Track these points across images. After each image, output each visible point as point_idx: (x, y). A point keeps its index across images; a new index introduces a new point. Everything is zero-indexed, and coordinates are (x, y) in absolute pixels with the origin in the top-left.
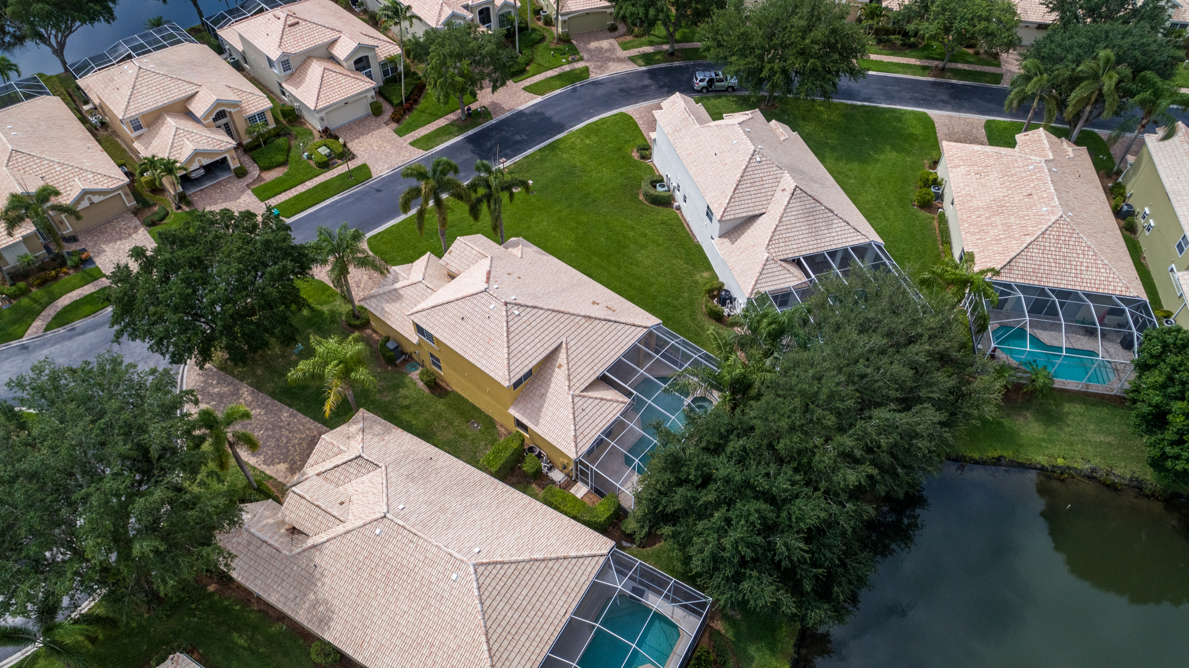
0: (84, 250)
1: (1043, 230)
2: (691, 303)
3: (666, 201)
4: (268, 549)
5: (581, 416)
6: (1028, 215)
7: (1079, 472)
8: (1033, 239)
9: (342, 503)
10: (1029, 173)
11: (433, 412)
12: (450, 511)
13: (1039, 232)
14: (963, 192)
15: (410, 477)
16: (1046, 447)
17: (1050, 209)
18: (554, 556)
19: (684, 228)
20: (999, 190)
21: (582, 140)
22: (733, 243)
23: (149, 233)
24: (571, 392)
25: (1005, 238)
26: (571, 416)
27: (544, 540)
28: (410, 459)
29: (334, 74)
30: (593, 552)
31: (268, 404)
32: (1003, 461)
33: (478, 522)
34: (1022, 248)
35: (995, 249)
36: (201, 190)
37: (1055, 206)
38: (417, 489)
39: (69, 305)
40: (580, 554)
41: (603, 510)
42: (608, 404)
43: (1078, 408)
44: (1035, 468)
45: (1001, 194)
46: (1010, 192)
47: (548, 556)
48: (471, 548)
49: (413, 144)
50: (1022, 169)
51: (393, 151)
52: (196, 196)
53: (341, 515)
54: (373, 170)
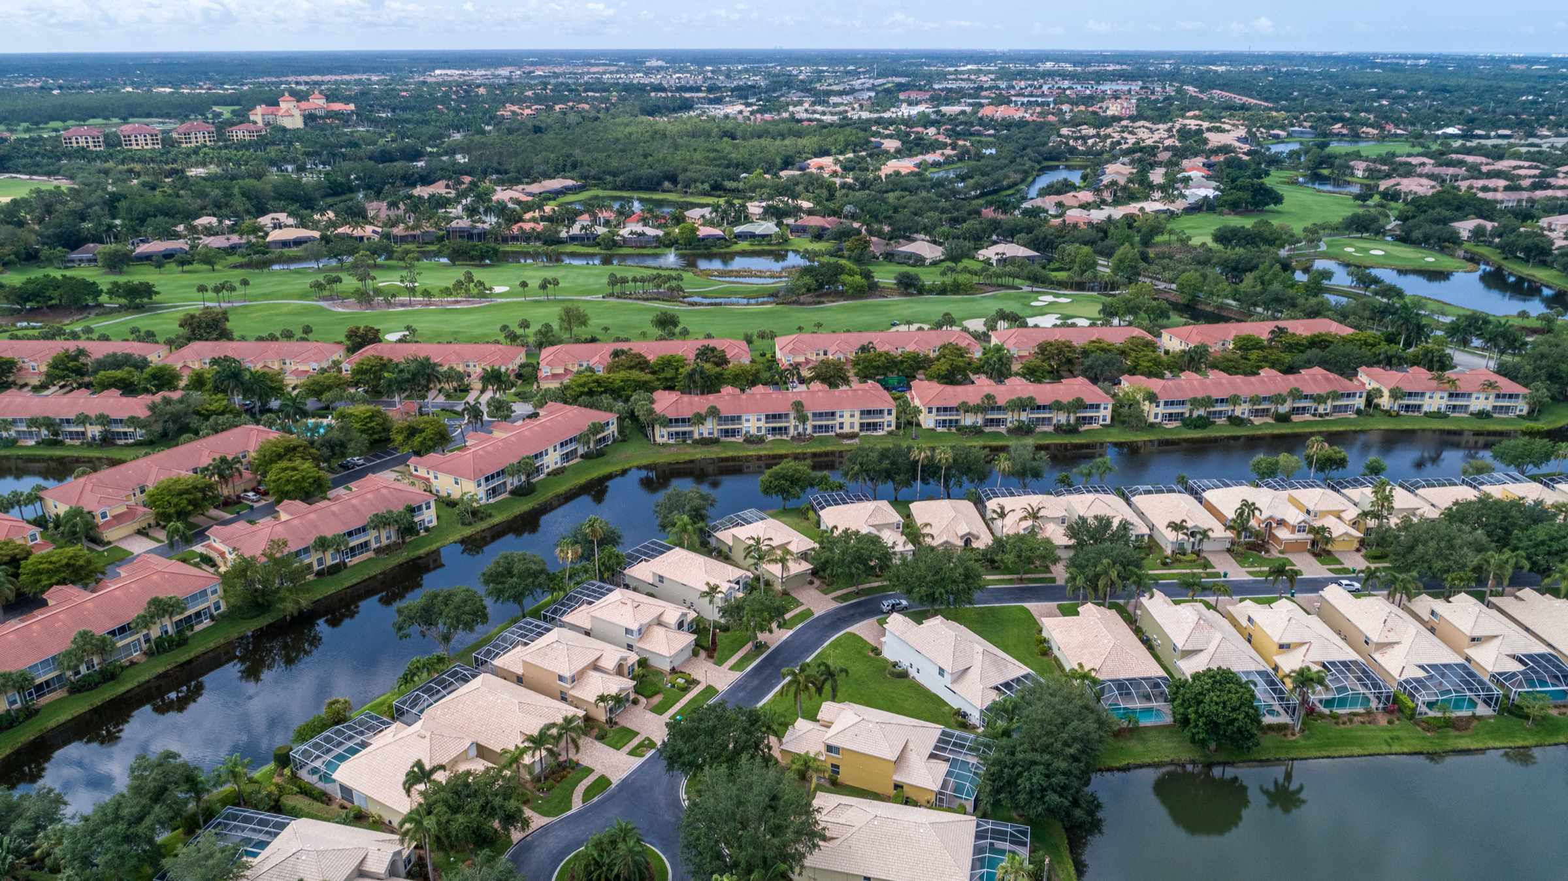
3: (904, 675)
5: (932, 771)
6: (1098, 646)
8: (1105, 656)
9: (848, 821)
10: (1092, 626)
13: (1108, 652)
14: (1063, 641)
15: (871, 806)
18: (956, 820)
20: (1080, 637)
21: (835, 649)
23: (604, 743)
24: (923, 761)
25: (1092, 659)
26: (928, 772)
29: (668, 636)
30: (970, 824)
34: (1102, 662)
37: (1110, 639)
39: (586, 789)
40: (966, 819)
42: (939, 767)
43: (1154, 733)
45: (1082, 639)
46: (1086, 637)
49: (731, 669)
50: (1088, 625)
51: (721, 675)
53: (852, 824)
54: (717, 687)
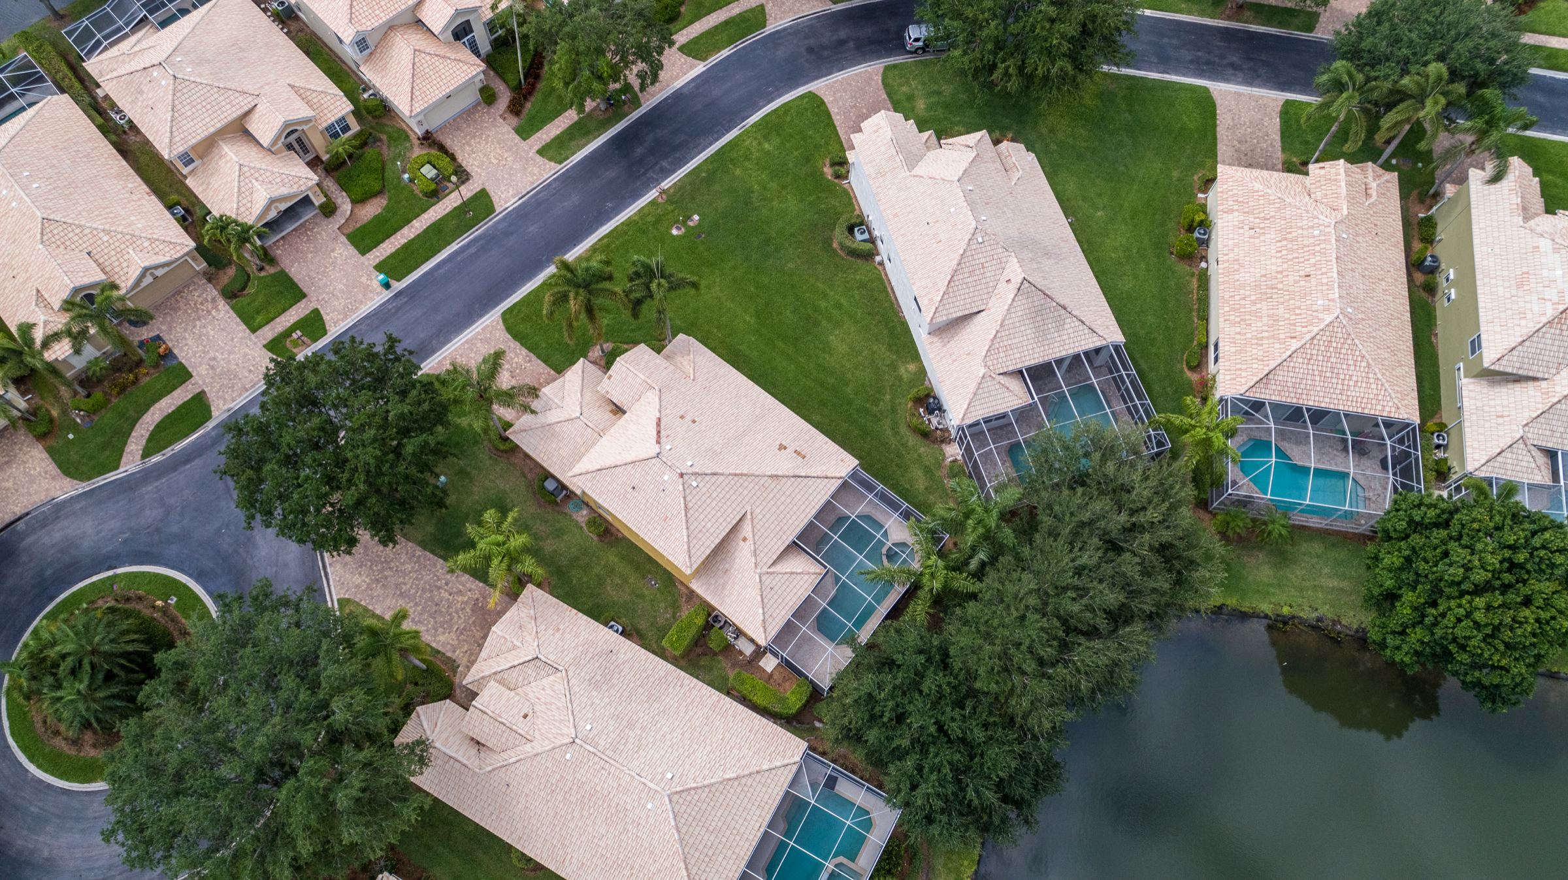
0: (158, 338)
1: (1313, 334)
2: (894, 410)
4: (457, 765)
5: (769, 596)
6: (1299, 308)
7: (1303, 622)
8: (1299, 345)
9: (525, 716)
10: (1312, 240)
11: (605, 566)
12: (638, 726)
13: (1308, 337)
14: (1231, 255)
15: (594, 684)
16: (1273, 594)
17: (1327, 302)
18: (746, 772)
19: (887, 295)
20: (1274, 260)
21: (760, 144)
22: (944, 346)
23: (233, 308)
24: (758, 571)
25: (1268, 338)
26: (759, 598)
27: (735, 751)
28: (590, 655)
29: (428, 58)
30: (786, 762)
31: (419, 557)
32: (1225, 610)
33: (668, 737)
34: (1284, 356)
35: (1255, 351)
36: (283, 238)
37: (1333, 300)
38: (601, 699)
39: (162, 421)
40: (772, 766)
41: (794, 700)
42: (799, 577)
43: (1317, 547)
44: (1258, 617)
45: (1274, 268)
46: (1285, 266)
47: (742, 773)
48: (663, 773)
49: (541, 152)
50: (1305, 233)
51: (517, 166)
52: (278, 248)
53: (527, 732)
54: (495, 199)
